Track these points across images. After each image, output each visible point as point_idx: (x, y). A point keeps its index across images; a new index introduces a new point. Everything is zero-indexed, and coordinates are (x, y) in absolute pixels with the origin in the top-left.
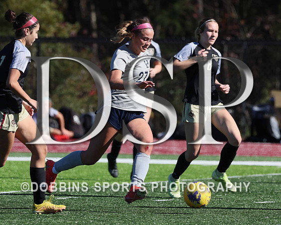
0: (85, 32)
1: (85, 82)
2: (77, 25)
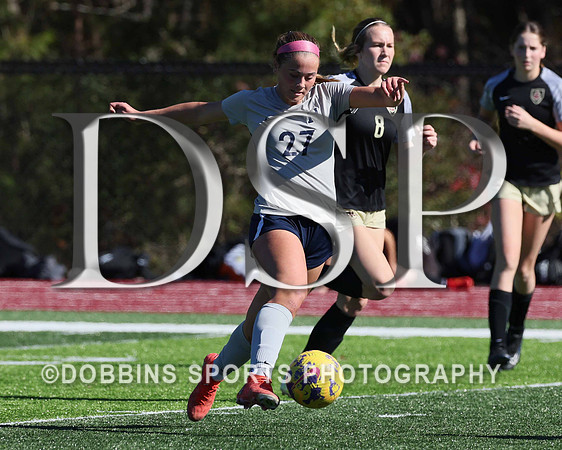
0: (442, 51)
1: (440, 161)
2: (424, 36)
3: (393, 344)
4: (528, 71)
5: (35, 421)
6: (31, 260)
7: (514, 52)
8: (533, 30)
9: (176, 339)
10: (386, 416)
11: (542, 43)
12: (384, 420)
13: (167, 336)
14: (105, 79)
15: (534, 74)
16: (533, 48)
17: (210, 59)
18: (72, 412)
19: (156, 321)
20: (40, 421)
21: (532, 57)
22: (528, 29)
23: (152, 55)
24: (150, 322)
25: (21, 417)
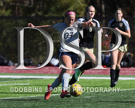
0: (99, 14)
3: (88, 81)
4: (119, 19)
5: (7, 98)
6: (6, 62)
7: (116, 15)
8: (120, 10)
9: (39, 79)
10: (86, 97)
11: (122, 13)
12: (86, 98)
13: (37, 79)
14: (23, 20)
15: (120, 20)
16: (120, 14)
17: (46, 16)
18: (15, 96)
19: (34, 75)
20: (8, 98)
21: (120, 16)
22: (119, 9)
23: (33, 15)
24: (33, 76)
25: (3, 97)
